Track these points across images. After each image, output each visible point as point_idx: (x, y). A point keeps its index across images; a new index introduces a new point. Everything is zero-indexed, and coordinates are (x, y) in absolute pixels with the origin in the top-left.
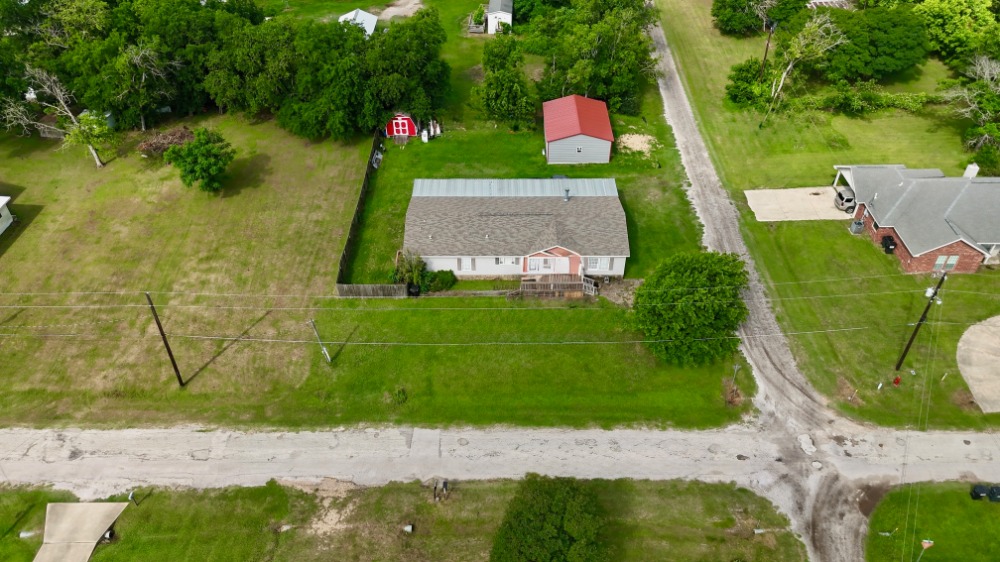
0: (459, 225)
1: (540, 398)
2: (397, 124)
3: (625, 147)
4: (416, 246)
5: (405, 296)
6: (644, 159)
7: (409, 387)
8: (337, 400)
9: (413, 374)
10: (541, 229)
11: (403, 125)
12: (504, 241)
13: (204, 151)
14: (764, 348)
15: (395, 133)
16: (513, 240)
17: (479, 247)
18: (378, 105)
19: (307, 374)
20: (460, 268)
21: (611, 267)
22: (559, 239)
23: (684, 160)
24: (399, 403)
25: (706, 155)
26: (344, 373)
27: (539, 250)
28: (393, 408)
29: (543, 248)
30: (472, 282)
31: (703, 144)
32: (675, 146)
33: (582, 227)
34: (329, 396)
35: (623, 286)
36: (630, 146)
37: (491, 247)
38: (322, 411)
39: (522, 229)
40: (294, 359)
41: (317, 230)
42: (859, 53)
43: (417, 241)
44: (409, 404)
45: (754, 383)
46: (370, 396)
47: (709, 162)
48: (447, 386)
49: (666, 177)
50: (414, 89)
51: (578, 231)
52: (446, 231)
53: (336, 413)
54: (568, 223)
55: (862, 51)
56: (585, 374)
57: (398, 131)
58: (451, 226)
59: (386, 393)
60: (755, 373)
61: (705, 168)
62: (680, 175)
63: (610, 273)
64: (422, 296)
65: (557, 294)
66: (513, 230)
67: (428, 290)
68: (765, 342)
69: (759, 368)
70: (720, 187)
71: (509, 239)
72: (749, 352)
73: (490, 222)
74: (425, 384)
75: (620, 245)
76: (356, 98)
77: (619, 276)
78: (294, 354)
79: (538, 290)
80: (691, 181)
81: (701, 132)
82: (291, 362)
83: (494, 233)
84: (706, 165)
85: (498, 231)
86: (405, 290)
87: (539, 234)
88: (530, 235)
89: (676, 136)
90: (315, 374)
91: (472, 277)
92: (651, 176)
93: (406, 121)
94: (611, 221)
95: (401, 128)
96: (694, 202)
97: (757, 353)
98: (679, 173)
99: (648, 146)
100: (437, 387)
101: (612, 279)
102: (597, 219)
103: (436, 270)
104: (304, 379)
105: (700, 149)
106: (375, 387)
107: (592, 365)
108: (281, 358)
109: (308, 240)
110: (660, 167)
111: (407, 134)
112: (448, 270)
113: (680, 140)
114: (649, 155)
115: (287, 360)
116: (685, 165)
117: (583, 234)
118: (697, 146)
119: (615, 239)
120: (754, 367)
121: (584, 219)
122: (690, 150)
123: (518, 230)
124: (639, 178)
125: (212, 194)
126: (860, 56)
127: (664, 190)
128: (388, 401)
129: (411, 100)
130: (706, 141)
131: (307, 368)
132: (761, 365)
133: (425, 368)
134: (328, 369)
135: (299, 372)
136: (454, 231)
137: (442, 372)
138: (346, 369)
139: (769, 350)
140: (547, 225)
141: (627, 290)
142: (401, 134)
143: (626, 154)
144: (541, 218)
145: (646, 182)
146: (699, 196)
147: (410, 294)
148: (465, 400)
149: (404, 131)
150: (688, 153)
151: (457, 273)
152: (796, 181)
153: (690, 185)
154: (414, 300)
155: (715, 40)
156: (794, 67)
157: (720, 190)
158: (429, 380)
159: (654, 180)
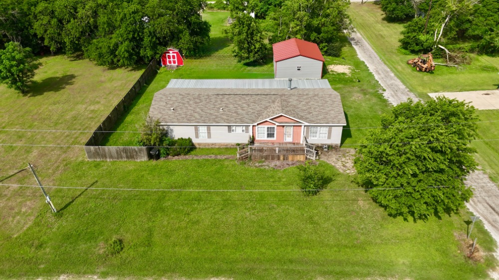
0: (198, 101)
1: (263, 250)
2: (169, 57)
3: (332, 71)
4: (159, 116)
5: (145, 158)
6: (347, 77)
7: (127, 237)
8: (48, 250)
9: (135, 225)
10: (268, 104)
11: (174, 57)
12: (236, 112)
13: (9, 56)
14: (488, 204)
15: (168, 64)
16: (244, 112)
17: (214, 117)
18: (154, 40)
19: (30, 224)
20: (197, 136)
21: (329, 137)
22: (283, 109)
23: (377, 77)
24: (112, 254)
25: (392, 75)
26: (67, 223)
27: (266, 118)
28: (104, 259)
29: (269, 117)
30: (208, 149)
31: (389, 70)
32: (369, 70)
33: (303, 103)
34: (41, 246)
35: (340, 153)
36: (335, 71)
37: (225, 117)
38: (28, 261)
39: (251, 104)
40: (24, 210)
41: (90, 116)
42: (491, 16)
43: (160, 113)
44: (123, 255)
45: (490, 237)
46: (82, 246)
47: (396, 78)
48: (167, 236)
49: (365, 87)
50: (181, 32)
51: (299, 106)
52: (187, 105)
53: (40, 264)
54: (290, 100)
55: (493, 14)
56: (310, 226)
57: (170, 62)
58: (191, 102)
59: (101, 244)
60: (487, 227)
61: (393, 81)
62: (376, 85)
63: (329, 142)
64: (162, 159)
65: (282, 158)
66: (245, 105)
67: (168, 155)
68: (487, 198)
69: (489, 222)
70: (408, 91)
71: (240, 111)
72: (474, 208)
73: (225, 99)
74: (145, 234)
75: (337, 116)
76: (138, 35)
77: (336, 146)
78: (25, 206)
79: (265, 154)
80: (385, 88)
81: (385, 63)
82: (18, 213)
83: (227, 107)
84: (394, 80)
85: (231, 106)
86: (145, 153)
87: (267, 108)
88: (259, 108)
89: (368, 65)
90: (37, 224)
91: (208, 145)
92: (354, 86)
93: (175, 55)
94: (328, 99)
95: (172, 59)
96: (390, 100)
97: (483, 208)
98: (374, 84)
99: (348, 70)
100: (156, 238)
101: (330, 148)
102: (316, 98)
103: (176, 138)
104: (25, 228)
105: (387, 72)
106: (92, 237)
107: (316, 218)
108: (12, 209)
109: (80, 122)
110: (359, 81)
111: (177, 64)
112: (187, 138)
113: (371, 68)
114: (350, 75)
115: (16, 210)
116: (378, 80)
117: (305, 108)
118: (385, 70)
119: (332, 112)
120: (484, 221)
121: (305, 97)
122: (380, 72)
123: (248, 105)
124: (344, 88)
125: (21, 94)
126: (493, 17)
127: (365, 94)
128: (101, 251)
129: (179, 39)
130: (390, 68)
131: (32, 218)
132: (491, 220)
133: (149, 219)
134: (52, 220)
135: (23, 221)
136: (194, 105)
137: (165, 223)
138: (70, 219)
139: (493, 205)
140: (274, 102)
141: (344, 156)
142: (172, 64)
143: (333, 74)
144: (268, 97)
145: (350, 90)
146: (393, 96)
147: (151, 157)
148: (183, 251)
149: (174, 62)
150: (379, 74)
151: (195, 141)
152: (467, 88)
153: (385, 90)
154: (154, 162)
155: (384, 25)
156: (450, 20)
157: (409, 93)
158: (150, 232)
159: (356, 89)
